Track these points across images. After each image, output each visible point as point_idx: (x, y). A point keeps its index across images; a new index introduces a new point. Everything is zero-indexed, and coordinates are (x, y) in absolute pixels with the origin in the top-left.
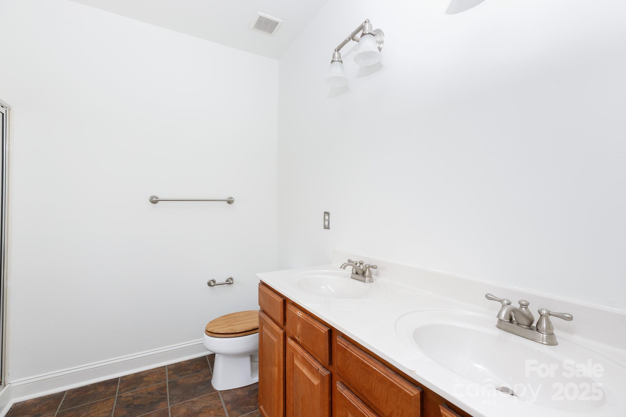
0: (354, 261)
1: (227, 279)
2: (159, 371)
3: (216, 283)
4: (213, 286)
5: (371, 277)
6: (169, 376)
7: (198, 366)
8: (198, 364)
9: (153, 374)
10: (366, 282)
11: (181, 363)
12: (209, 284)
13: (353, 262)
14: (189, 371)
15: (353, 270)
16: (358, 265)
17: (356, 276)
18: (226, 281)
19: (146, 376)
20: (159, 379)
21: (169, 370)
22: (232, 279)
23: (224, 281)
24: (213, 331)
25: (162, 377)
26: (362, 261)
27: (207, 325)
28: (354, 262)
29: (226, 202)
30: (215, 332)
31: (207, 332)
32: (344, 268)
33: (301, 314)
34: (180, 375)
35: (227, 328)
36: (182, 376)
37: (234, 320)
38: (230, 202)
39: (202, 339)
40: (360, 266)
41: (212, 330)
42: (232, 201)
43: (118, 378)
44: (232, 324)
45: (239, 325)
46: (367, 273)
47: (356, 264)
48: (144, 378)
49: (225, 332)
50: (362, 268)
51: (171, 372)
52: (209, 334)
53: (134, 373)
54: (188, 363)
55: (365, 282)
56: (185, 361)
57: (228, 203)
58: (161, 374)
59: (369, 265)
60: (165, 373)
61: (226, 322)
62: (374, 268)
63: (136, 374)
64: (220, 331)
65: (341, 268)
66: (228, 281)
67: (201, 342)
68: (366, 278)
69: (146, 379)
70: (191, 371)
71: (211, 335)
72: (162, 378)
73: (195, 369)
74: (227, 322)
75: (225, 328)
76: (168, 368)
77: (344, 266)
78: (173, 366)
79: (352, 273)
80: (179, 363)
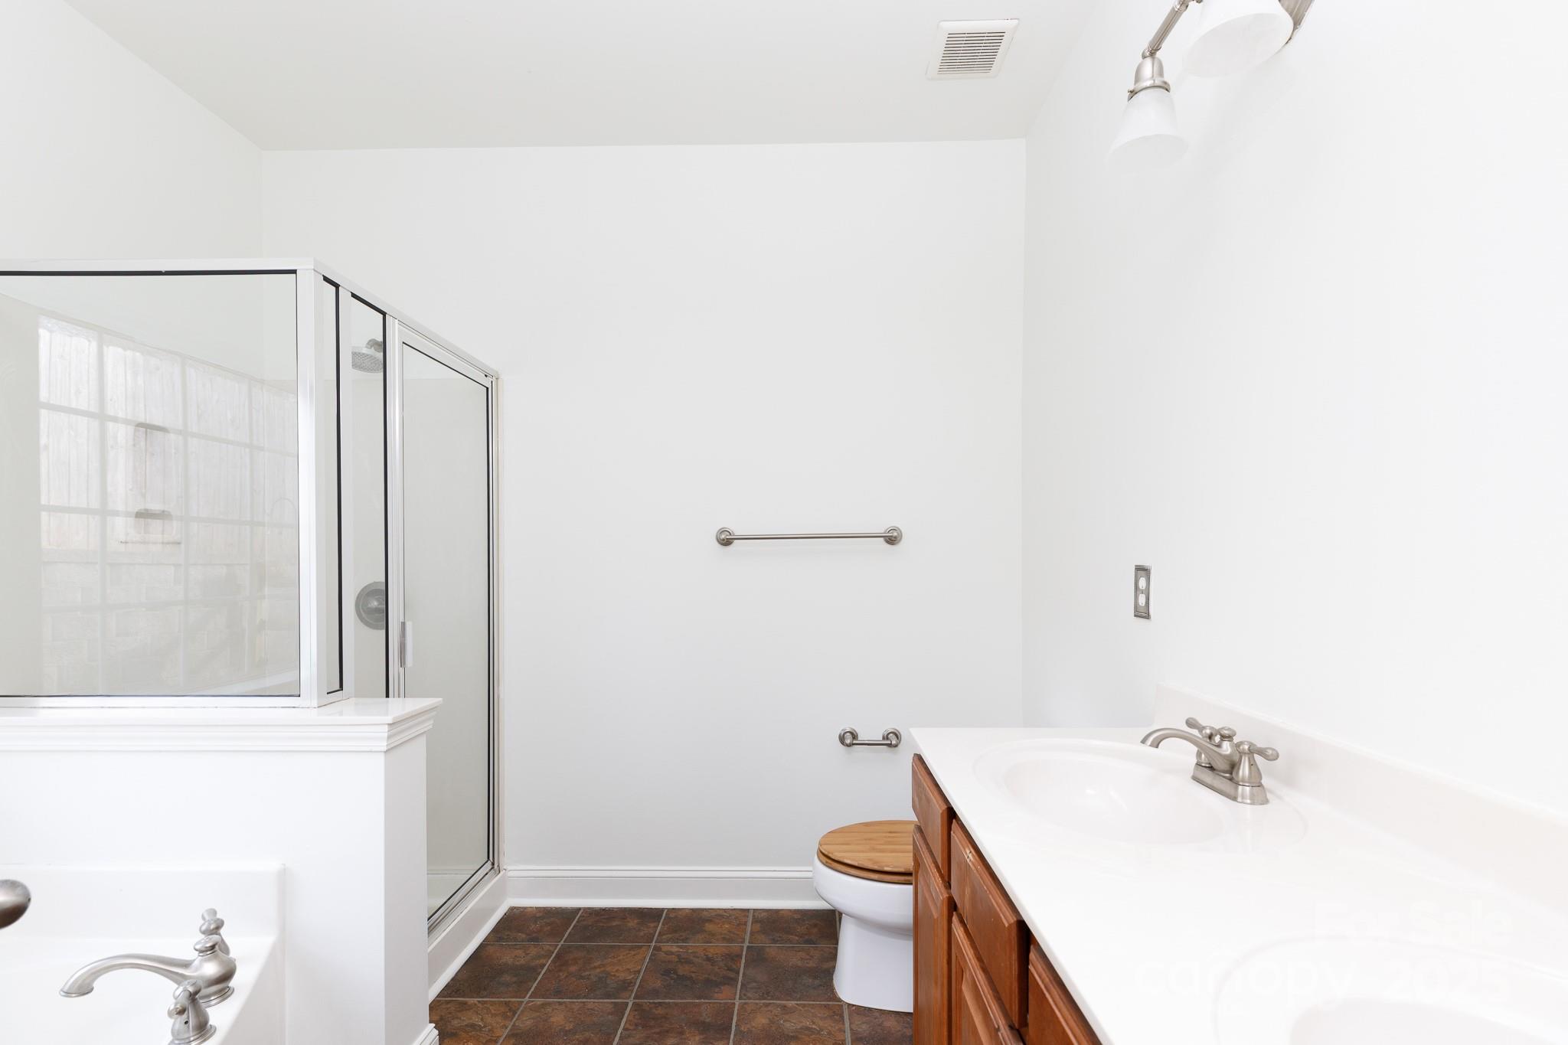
0: (1204, 725)
1: (886, 734)
2: (736, 918)
3: (859, 738)
4: (849, 745)
5: (1260, 785)
6: (752, 933)
7: (815, 930)
8: (815, 925)
9: (724, 920)
10: (1239, 799)
11: (781, 912)
12: (842, 739)
13: (1201, 729)
14: (792, 934)
15: (1199, 755)
16: (1217, 739)
17: (1208, 777)
18: (884, 738)
19: (710, 921)
20: (732, 935)
21: (755, 921)
22: (897, 735)
23: (878, 737)
24: (830, 855)
25: (738, 933)
26: (1229, 729)
27: (823, 837)
28: (1204, 728)
29: (882, 539)
30: (836, 859)
31: (821, 855)
32: (1156, 744)
33: (972, 859)
34: (773, 939)
35: (865, 854)
36: (778, 941)
37: (886, 837)
38: (892, 540)
39: (810, 868)
40: (1219, 746)
41: (829, 852)
42: (895, 537)
43: (662, 910)
44: (879, 847)
45: (893, 854)
46: (1244, 770)
47: (1210, 737)
48: (707, 924)
49: (856, 864)
50: (1228, 752)
51: (758, 926)
52: (825, 859)
53: (692, 907)
54: (796, 916)
55: (1234, 799)
56: (790, 910)
57: (887, 542)
58: (738, 925)
59: (1251, 745)
60: (745, 924)
61: (866, 839)
62: (1267, 757)
63: (694, 910)
64: (847, 858)
65: (1143, 741)
66: (888, 739)
67: (809, 875)
68: (1240, 788)
69: (709, 927)
70: (796, 935)
71: (827, 862)
72: (738, 935)
73: (806, 934)
74: (870, 839)
75: (861, 855)
76: (754, 916)
77: (1155, 739)
78: (765, 914)
79: (1197, 764)
80: (777, 911)
